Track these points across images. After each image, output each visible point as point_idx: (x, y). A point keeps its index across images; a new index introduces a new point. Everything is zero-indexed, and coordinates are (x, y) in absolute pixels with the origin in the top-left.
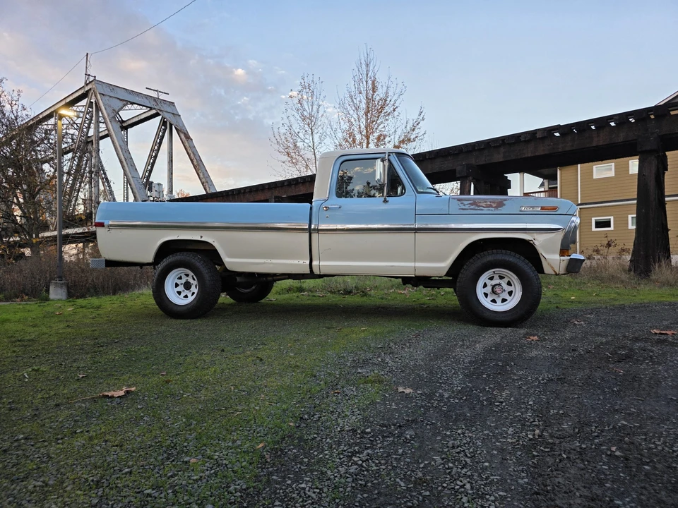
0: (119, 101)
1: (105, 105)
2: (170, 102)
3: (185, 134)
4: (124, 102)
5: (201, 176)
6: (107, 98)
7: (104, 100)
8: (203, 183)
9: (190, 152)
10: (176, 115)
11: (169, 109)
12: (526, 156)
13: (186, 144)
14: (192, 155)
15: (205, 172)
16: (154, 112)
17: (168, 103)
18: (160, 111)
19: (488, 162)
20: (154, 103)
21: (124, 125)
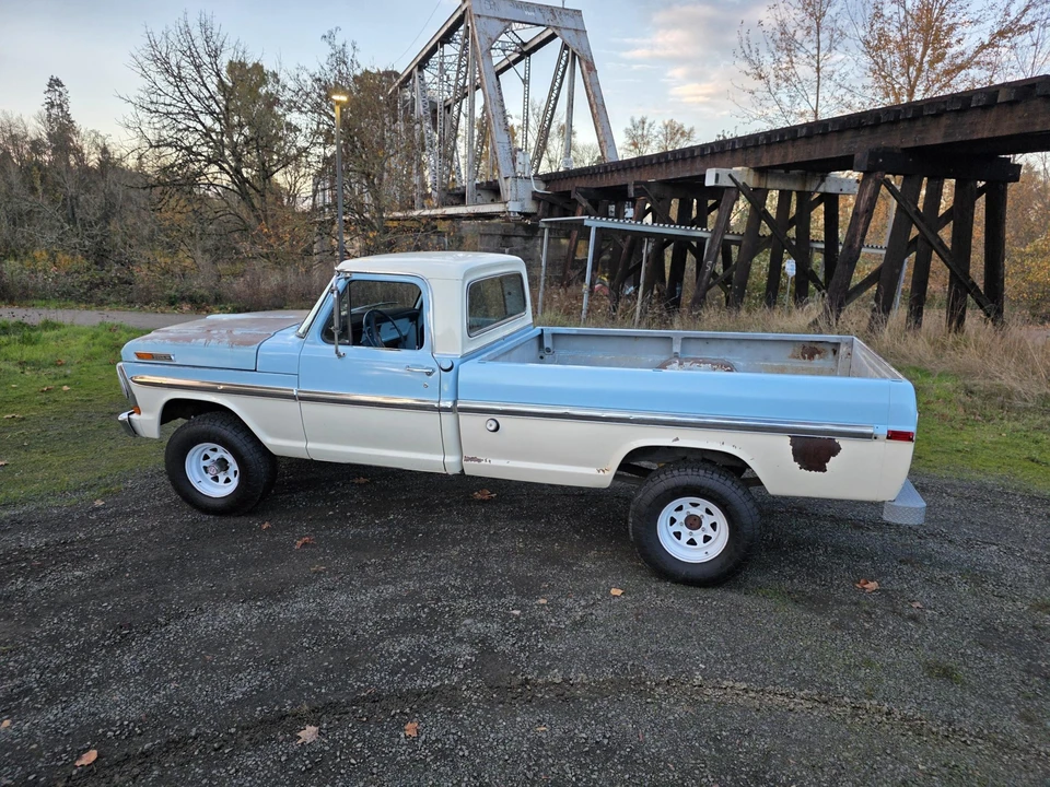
0: (498, 22)
1: (479, 32)
2: (575, 11)
3: (587, 62)
4: (507, 23)
5: (600, 132)
6: (483, 20)
7: (478, 24)
8: (600, 143)
9: (590, 92)
10: (580, 32)
11: (570, 23)
12: (980, 136)
13: (587, 80)
14: (592, 99)
15: (606, 124)
16: (549, 32)
17: (571, 13)
18: (556, 28)
19: (919, 144)
20: (550, 16)
21: (525, 49)
